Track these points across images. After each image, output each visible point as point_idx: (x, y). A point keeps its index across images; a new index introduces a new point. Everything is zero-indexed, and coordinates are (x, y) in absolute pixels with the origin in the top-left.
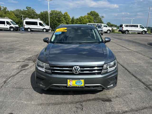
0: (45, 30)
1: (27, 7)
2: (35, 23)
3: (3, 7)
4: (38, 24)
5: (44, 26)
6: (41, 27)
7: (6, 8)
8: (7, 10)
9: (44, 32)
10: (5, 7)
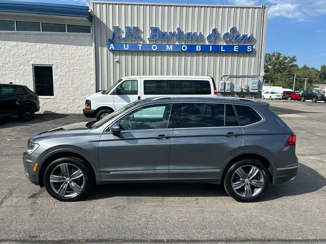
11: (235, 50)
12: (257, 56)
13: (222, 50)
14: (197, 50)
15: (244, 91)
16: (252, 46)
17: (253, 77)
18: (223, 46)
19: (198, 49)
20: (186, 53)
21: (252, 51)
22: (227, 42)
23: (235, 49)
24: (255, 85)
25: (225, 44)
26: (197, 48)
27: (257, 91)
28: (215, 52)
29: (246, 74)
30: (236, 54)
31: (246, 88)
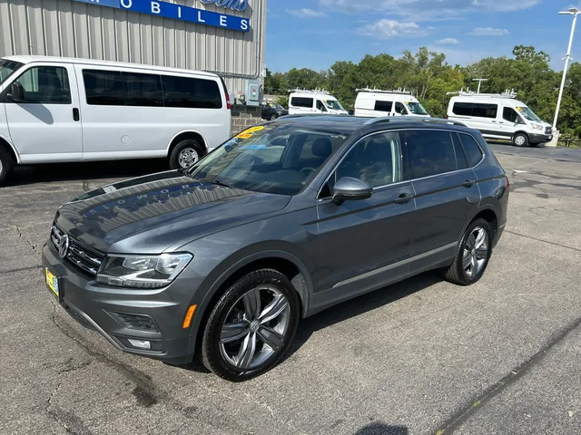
0: (520, 140)
1: (517, 48)
2: (488, 111)
3: (434, 54)
4: (500, 112)
5: (520, 122)
6: (510, 127)
7: (443, 56)
8: (443, 64)
9: (514, 145)
10: (439, 54)
11: (221, 24)
12: (255, 40)
13: (199, 20)
14: (153, 11)
15: (238, 103)
16: (248, 20)
17: (250, 78)
18: (202, 11)
19: (156, 10)
20: (130, 15)
21: (248, 30)
22: (206, 5)
23: (221, 20)
24: (254, 93)
25: (203, 8)
26: (153, 7)
27: (257, 104)
28: (186, 22)
29: (240, 72)
30: (223, 32)
31: (242, 98)
